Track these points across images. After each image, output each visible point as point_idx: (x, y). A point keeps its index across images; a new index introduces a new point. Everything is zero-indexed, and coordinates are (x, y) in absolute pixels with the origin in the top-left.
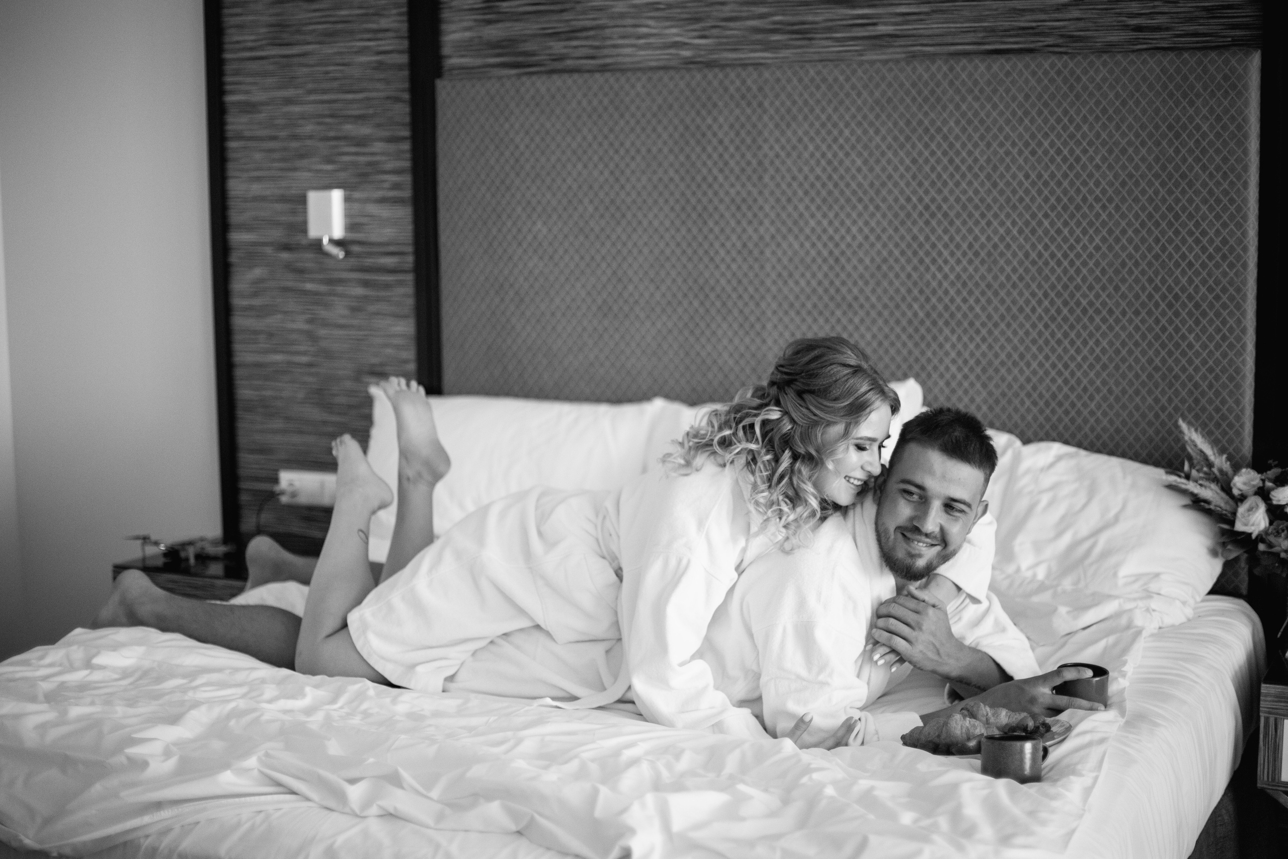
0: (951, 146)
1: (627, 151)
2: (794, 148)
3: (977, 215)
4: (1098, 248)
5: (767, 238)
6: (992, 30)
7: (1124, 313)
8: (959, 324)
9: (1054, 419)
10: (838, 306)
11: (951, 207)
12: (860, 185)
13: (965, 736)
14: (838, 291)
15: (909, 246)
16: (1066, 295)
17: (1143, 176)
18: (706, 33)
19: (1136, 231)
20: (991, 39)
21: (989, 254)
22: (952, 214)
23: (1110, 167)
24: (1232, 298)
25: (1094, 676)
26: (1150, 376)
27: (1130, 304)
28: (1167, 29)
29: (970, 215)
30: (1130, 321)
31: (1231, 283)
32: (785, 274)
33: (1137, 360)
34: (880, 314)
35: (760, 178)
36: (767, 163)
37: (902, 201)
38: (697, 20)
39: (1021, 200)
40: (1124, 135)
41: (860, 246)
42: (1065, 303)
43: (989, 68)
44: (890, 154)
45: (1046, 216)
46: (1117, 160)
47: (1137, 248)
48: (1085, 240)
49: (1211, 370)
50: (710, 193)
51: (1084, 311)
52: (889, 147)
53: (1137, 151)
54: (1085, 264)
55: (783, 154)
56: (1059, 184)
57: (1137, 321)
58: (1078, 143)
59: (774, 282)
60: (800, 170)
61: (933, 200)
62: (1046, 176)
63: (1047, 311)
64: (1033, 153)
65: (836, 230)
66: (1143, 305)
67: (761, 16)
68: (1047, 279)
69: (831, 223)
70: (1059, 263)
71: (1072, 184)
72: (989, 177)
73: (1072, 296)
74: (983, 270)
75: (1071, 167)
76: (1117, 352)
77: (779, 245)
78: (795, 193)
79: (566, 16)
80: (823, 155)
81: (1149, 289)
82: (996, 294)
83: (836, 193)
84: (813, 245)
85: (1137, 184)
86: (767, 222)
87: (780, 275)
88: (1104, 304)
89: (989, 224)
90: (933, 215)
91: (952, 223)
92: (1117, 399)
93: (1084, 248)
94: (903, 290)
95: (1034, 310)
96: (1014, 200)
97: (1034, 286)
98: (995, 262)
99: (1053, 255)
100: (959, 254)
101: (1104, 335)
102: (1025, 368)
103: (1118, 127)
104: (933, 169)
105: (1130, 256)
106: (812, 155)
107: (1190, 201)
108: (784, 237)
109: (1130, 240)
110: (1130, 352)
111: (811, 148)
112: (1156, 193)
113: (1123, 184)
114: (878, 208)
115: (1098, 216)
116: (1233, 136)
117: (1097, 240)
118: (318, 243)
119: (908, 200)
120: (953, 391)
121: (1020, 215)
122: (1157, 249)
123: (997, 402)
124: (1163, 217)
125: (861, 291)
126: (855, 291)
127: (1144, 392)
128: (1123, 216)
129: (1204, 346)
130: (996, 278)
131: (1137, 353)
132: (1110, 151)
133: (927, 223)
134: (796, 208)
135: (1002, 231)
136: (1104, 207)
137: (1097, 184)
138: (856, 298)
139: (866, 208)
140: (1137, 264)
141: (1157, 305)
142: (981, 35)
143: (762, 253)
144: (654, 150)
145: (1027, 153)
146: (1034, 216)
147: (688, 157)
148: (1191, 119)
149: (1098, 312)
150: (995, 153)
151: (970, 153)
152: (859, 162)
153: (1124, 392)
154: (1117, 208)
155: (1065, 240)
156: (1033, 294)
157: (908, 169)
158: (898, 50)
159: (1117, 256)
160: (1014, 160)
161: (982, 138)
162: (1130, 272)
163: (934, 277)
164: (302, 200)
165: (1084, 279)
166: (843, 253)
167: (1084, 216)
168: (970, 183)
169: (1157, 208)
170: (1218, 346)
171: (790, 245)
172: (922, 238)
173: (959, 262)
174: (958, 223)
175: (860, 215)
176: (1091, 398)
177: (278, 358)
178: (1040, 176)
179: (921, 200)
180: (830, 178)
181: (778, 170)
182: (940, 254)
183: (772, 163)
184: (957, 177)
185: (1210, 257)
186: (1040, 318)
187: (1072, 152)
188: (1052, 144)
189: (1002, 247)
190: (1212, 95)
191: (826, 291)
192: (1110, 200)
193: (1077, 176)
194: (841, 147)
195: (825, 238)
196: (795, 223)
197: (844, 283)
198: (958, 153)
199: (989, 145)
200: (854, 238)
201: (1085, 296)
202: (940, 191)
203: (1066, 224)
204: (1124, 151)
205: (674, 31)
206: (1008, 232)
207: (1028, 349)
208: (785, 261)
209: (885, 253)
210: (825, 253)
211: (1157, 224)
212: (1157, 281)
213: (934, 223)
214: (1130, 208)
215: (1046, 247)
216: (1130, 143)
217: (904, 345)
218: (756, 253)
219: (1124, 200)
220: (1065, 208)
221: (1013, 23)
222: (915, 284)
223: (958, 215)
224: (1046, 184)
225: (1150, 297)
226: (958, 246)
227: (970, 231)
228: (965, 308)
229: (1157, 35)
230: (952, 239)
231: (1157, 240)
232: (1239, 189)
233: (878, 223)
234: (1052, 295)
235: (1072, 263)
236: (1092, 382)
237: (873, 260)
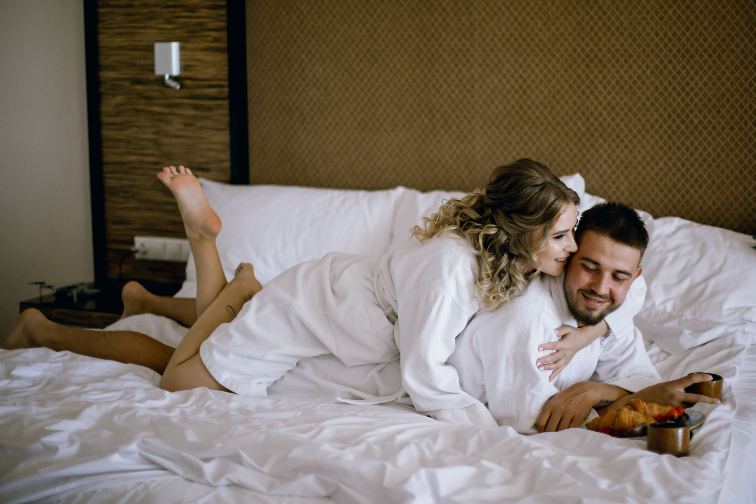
0: (604, 13)
1: (379, 16)
2: (495, 14)
3: (622, 60)
4: (705, 84)
5: (476, 76)
7: (723, 129)
8: (609, 135)
9: (675, 201)
10: (526, 123)
11: (604, 56)
12: (541, 40)
13: (631, 424)
14: (525, 113)
15: (575, 82)
16: (683, 116)
17: (737, 35)
21: (631, 88)
22: (605, 60)
23: (715, 29)
25: (714, 380)
26: (741, 172)
27: (727, 123)
29: (618, 61)
30: (728, 134)
32: (489, 101)
33: (732, 161)
34: (554, 129)
35: (472, 35)
36: (476, 24)
37: (571, 51)
39: (653, 51)
41: (541, 82)
42: (683, 122)
44: (562, 19)
45: (670, 62)
46: (720, 23)
47: (732, 84)
48: (697, 78)
50: (437, 45)
51: (696, 127)
52: (562, 14)
53: (733, 17)
54: (697, 95)
55: (487, 18)
56: (679, 40)
57: (732, 134)
58: (692, 12)
59: (481, 107)
60: (500, 30)
61: (592, 50)
62: (670, 34)
63: (670, 127)
64: (661, 19)
65: (525, 71)
66: (737, 123)
68: (670, 105)
69: (520, 66)
70: (679, 94)
71: (688, 40)
72: (630, 35)
73: (688, 116)
74: (626, 99)
75: (688, 29)
76: (719, 155)
77: (484, 81)
78: (496, 45)
80: (516, 19)
81: (741, 112)
82: (635, 115)
83: (524, 45)
84: (508, 81)
85: (733, 40)
86: (476, 65)
87: (485, 102)
88: (709, 122)
89: (630, 67)
90: (592, 61)
91: (604, 66)
92: (718, 188)
93: (696, 84)
94: (571, 113)
95: (661, 126)
96: (648, 50)
97: (661, 110)
98: (634, 93)
99: (674, 89)
100: (609, 88)
101: (709, 144)
102: (655, 166)
104: (592, 29)
105: (728, 90)
106: (508, 19)
108: (488, 76)
109: (728, 79)
110: (727, 155)
111: (507, 14)
112: (746, 46)
113: (724, 40)
114: (553, 56)
115: (706, 62)
117: (705, 78)
118: (162, 79)
119: (575, 50)
120: (605, 182)
121: (652, 61)
122: (747, 85)
123: (635, 189)
125: (542, 113)
126: (538, 113)
127: (736, 183)
128: (723, 62)
130: (635, 104)
131: (732, 156)
133: (587, 66)
134: (496, 55)
135: (639, 72)
136: (710, 56)
137: (706, 40)
138: (538, 118)
139: (545, 55)
140: (732, 95)
141: (746, 123)
143: (473, 86)
144: (398, 15)
145: (657, 18)
146: (661, 62)
147: (421, 20)
149: (705, 128)
150: (635, 18)
151: (618, 18)
152: (540, 24)
153: (723, 182)
154: (719, 57)
155: (683, 78)
156: (661, 116)
157: (574, 29)
159: (718, 89)
160: (648, 24)
161: (626, 8)
162: (728, 101)
163: (592, 103)
164: (151, 49)
165: (696, 105)
166: (529, 87)
167: (696, 62)
168: (617, 39)
171: (492, 81)
172: (584, 77)
173: (609, 93)
174: (609, 66)
175: (541, 61)
176: (700, 187)
177: (133, 158)
178: (666, 34)
179: (583, 50)
180: (520, 35)
181: (483, 29)
182: (596, 87)
183: (480, 24)
184: (609, 35)
186: (666, 132)
187: (688, 18)
188: (674, 12)
189: (639, 83)
191: (517, 112)
192: (714, 51)
193: (692, 34)
194: (528, 14)
195: (516, 76)
196: (496, 66)
197: (529, 107)
198: (609, 18)
199: (630, 13)
200: (537, 76)
201: (696, 117)
202: (596, 45)
203: (684, 67)
204: (724, 18)
206: (644, 72)
207: (657, 153)
208: (489, 92)
209: (558, 87)
210: (517, 87)
212: (746, 107)
213: (592, 66)
214: (728, 57)
215: (670, 83)
217: (571, 150)
218: (469, 86)
219: (723, 51)
220: (683, 56)
222: (579, 108)
223: (609, 61)
224: (670, 40)
225: (741, 118)
226: (609, 83)
227: (618, 72)
228: (613, 124)
230: (605, 77)
231: (746, 79)
233: (554, 66)
234: (674, 116)
235: (688, 94)
236: (701, 176)
237: (550, 92)
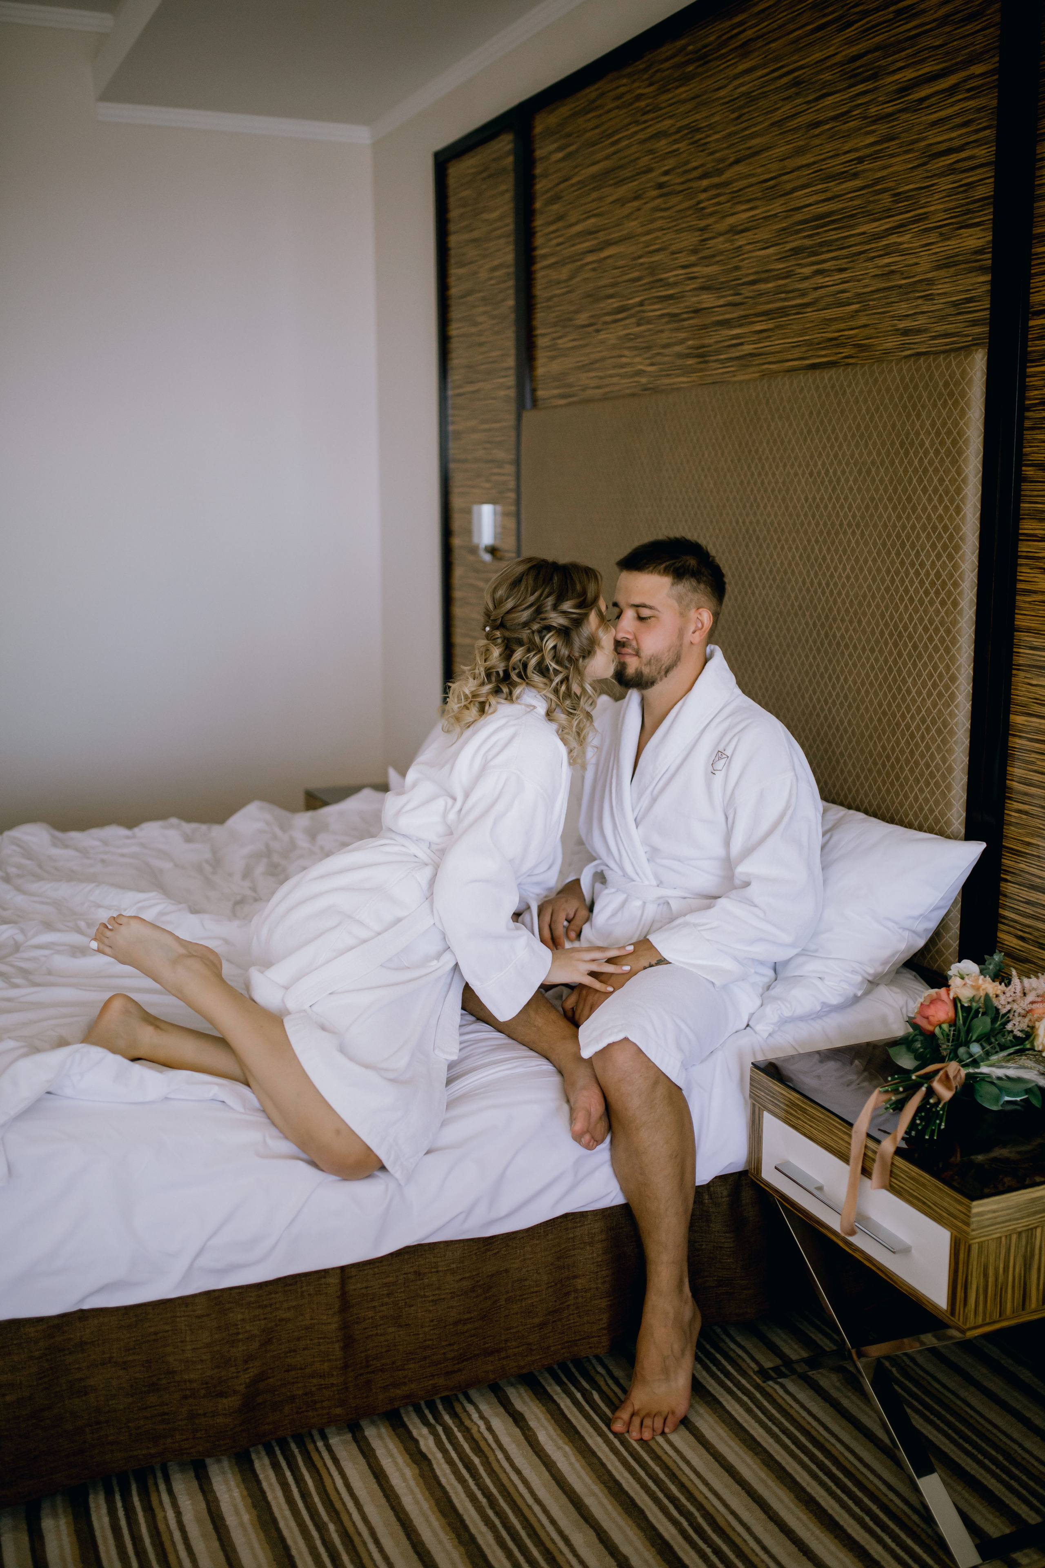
0: (764, 467)
4: (849, 578)
6: (809, 343)
7: (864, 649)
17: (881, 499)
18: (654, 360)
19: (874, 561)
20: (810, 353)
21: (782, 580)
23: (860, 490)
24: (942, 640)
27: (868, 641)
28: (926, 331)
30: (868, 659)
31: (942, 623)
33: (872, 702)
38: (649, 348)
39: (803, 524)
40: (870, 454)
42: (827, 635)
43: (791, 384)
44: (729, 476)
45: (817, 541)
46: (865, 481)
48: (841, 568)
49: (923, 720)
51: (839, 645)
52: (729, 469)
53: (878, 471)
54: (840, 594)
56: (826, 507)
58: (840, 463)
61: (751, 523)
62: (819, 499)
64: (812, 474)
66: (877, 642)
67: (682, 342)
71: (834, 507)
72: (784, 499)
75: (835, 490)
79: (587, 350)
81: (882, 624)
85: (877, 508)
88: (851, 638)
89: (783, 548)
92: (858, 742)
93: (840, 577)
95: (807, 641)
96: (799, 523)
98: (786, 588)
99: (820, 584)
101: (851, 672)
103: (866, 445)
104: (752, 491)
107: (913, 527)
109: (871, 570)
110: (868, 692)
112: (890, 518)
113: (868, 508)
115: (850, 542)
116: (948, 452)
117: (849, 569)
121: (802, 540)
122: (888, 580)
124: (893, 545)
128: (867, 543)
129: (919, 693)
132: (860, 472)
136: (854, 533)
137: (851, 508)
140: (874, 597)
141: (887, 643)
142: (804, 349)
145: (808, 474)
146: (810, 541)
148: (917, 434)
150: (789, 474)
151: (774, 475)
153: (863, 735)
154: (863, 534)
155: (829, 568)
156: (808, 624)
157: (738, 491)
158: (755, 369)
159: (861, 587)
160: (800, 482)
161: (781, 458)
162: (870, 605)
165: (839, 611)
167: (841, 542)
168: (773, 506)
169: (889, 536)
170: (930, 694)
173: (764, 587)
176: (842, 738)
178: (815, 499)
184: (766, 499)
185: (927, 593)
186: (811, 649)
187: (836, 472)
188: (824, 465)
189: (790, 572)
190: (935, 405)
193: (838, 499)
198: (767, 475)
199: (785, 466)
202: (755, 514)
203: (829, 550)
204: (869, 472)
205: (638, 359)
206: (794, 557)
211: (889, 553)
212: (888, 616)
214: (871, 535)
215: (817, 575)
216: (873, 463)
219: (867, 525)
220: (829, 533)
221: (823, 335)
223: (765, 539)
224: (818, 507)
225: (882, 634)
226: (764, 571)
228: (767, 634)
229: (918, 339)
230: (761, 563)
231: (889, 571)
232: (951, 515)
234: (819, 625)
236: (842, 721)
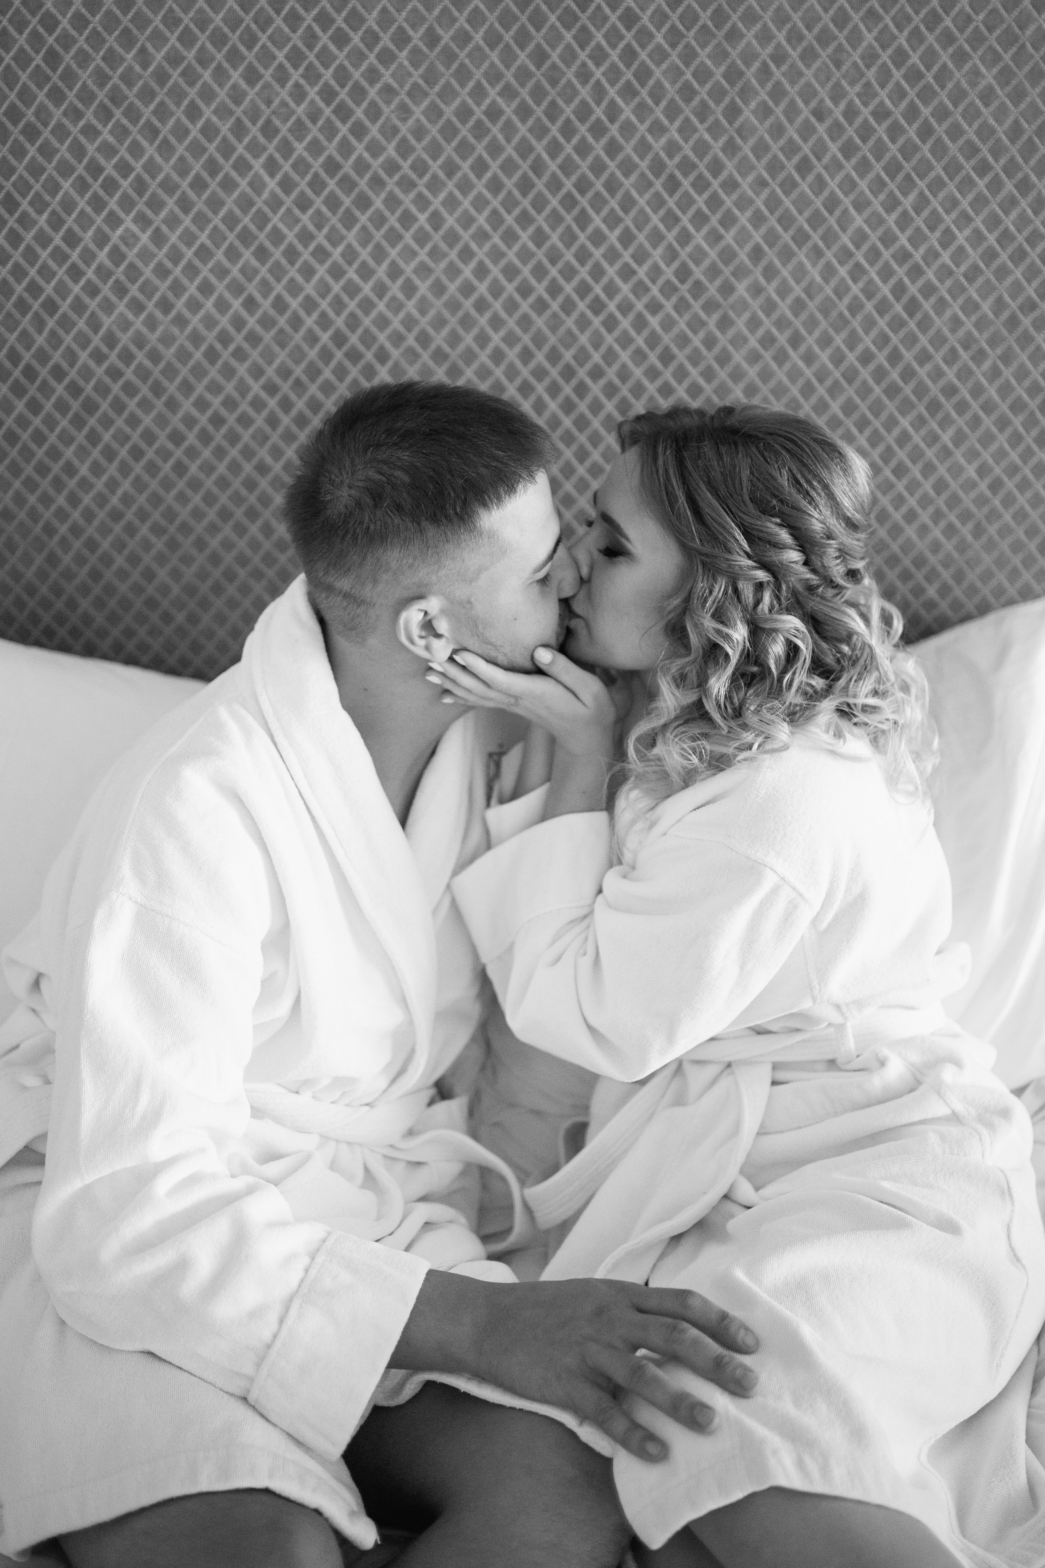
1: (371, 39)
2: (824, 38)
10: (906, 407)
12: (985, 132)
14: (908, 374)
34: (1003, 423)
35: (733, 112)
36: (750, 74)
41: (973, 274)
50: (599, 148)
60: (837, 95)
65: (917, 239)
69: (904, 221)
77: (770, 273)
78: (820, 151)
80: (900, 57)
84: (857, 272)
87: (768, 341)
106: (870, 58)
108: (786, 255)
125: (965, 374)
126: (950, 374)
138: (950, 391)
139: (995, 186)
143: (727, 289)
144: (446, 36)
147: (540, 57)
152: (989, 77)
166: (928, 290)
175: (979, 202)
181: (777, 93)
183: (765, 73)
191: (880, 374)
194: (948, 39)
196: (816, 220)
197: (924, 358)
200: (959, 255)
208: (784, 308)
218: (713, 289)
237: (999, 306)
